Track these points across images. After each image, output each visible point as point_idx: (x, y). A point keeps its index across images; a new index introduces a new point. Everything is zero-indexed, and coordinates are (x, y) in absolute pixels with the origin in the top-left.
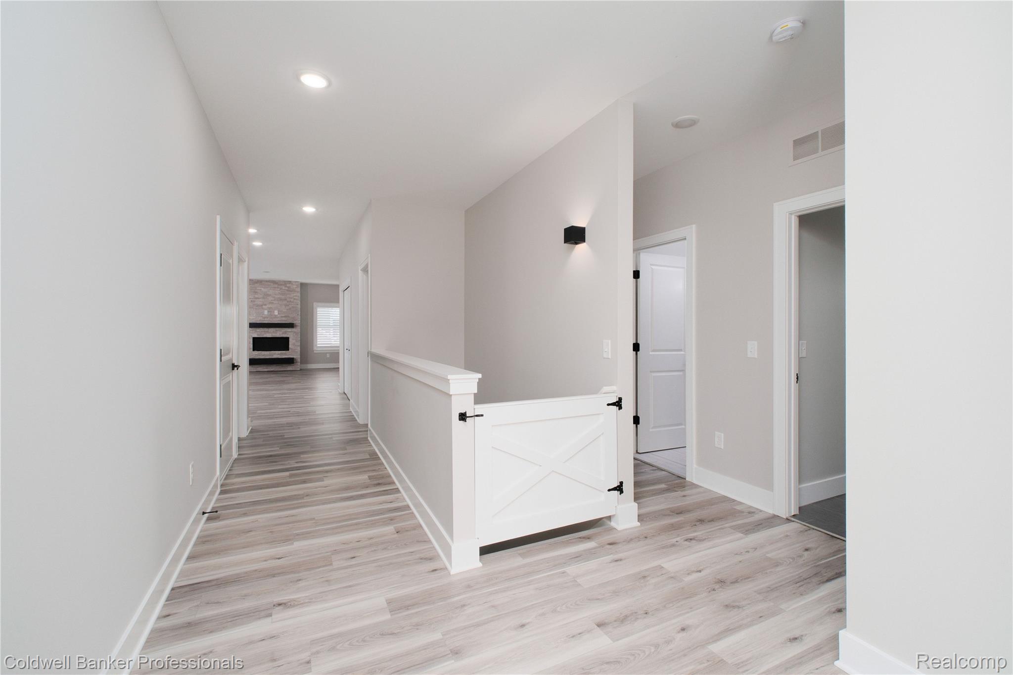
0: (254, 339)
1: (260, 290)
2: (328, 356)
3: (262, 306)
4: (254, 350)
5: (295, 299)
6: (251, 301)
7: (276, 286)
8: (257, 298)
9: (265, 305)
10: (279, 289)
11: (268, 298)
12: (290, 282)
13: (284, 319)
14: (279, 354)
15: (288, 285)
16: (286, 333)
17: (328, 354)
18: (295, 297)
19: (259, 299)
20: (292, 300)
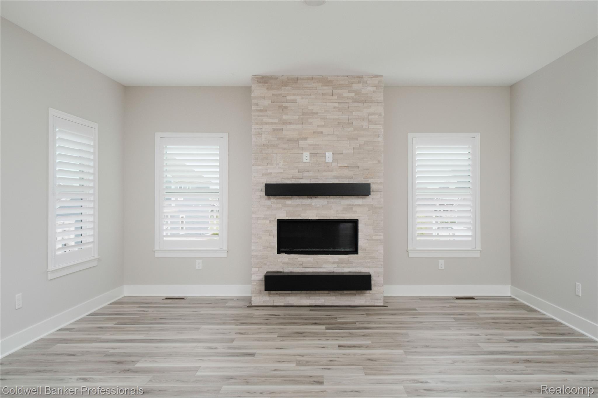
0: (281, 223)
1: (294, 101)
2: (442, 265)
3: (297, 141)
4: (279, 252)
5: (370, 122)
6: (274, 130)
7: (328, 89)
8: (285, 123)
9: (305, 139)
10: (335, 97)
11: (310, 120)
12: (360, 78)
13: (346, 172)
14: (334, 263)
15: (355, 87)
16: (350, 208)
17: (440, 261)
18: (370, 117)
19: (291, 123)
20: (365, 124)
